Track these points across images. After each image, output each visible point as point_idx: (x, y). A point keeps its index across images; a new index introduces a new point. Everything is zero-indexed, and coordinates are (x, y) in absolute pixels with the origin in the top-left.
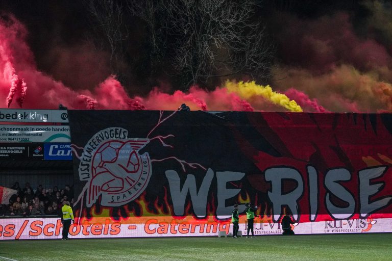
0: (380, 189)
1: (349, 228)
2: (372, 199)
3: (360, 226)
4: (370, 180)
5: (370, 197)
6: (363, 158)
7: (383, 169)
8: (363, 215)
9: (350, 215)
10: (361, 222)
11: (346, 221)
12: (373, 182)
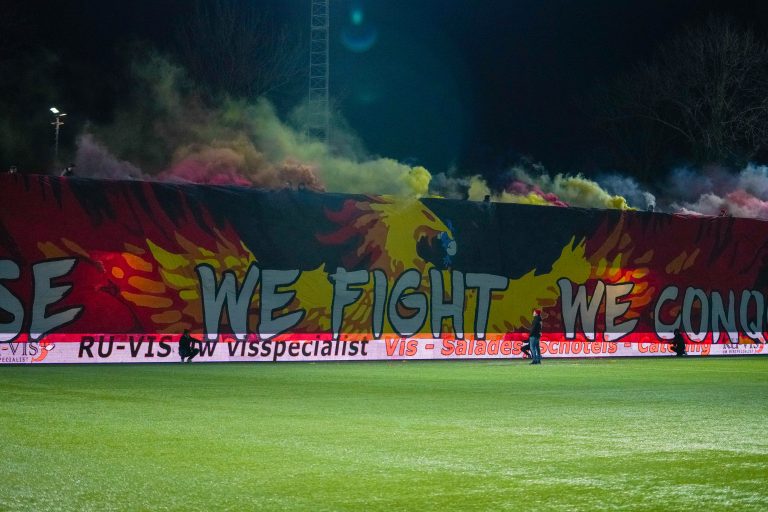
0: (65, 295)
1: (11, 355)
2: (51, 310)
3: (28, 353)
4: (51, 280)
5: (49, 307)
6: (39, 244)
7: (70, 263)
8: (35, 336)
9: (14, 335)
10: (31, 347)
11: (7, 345)
12: (55, 282)
